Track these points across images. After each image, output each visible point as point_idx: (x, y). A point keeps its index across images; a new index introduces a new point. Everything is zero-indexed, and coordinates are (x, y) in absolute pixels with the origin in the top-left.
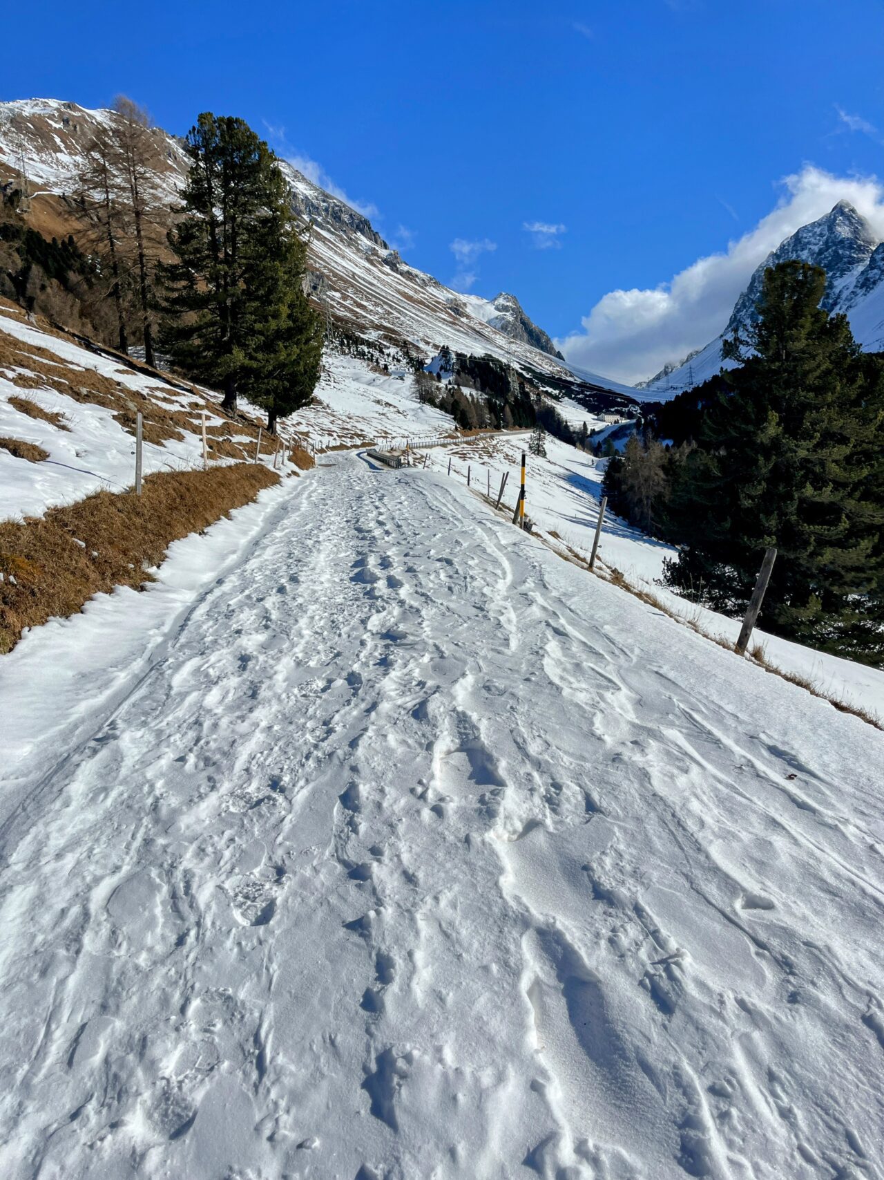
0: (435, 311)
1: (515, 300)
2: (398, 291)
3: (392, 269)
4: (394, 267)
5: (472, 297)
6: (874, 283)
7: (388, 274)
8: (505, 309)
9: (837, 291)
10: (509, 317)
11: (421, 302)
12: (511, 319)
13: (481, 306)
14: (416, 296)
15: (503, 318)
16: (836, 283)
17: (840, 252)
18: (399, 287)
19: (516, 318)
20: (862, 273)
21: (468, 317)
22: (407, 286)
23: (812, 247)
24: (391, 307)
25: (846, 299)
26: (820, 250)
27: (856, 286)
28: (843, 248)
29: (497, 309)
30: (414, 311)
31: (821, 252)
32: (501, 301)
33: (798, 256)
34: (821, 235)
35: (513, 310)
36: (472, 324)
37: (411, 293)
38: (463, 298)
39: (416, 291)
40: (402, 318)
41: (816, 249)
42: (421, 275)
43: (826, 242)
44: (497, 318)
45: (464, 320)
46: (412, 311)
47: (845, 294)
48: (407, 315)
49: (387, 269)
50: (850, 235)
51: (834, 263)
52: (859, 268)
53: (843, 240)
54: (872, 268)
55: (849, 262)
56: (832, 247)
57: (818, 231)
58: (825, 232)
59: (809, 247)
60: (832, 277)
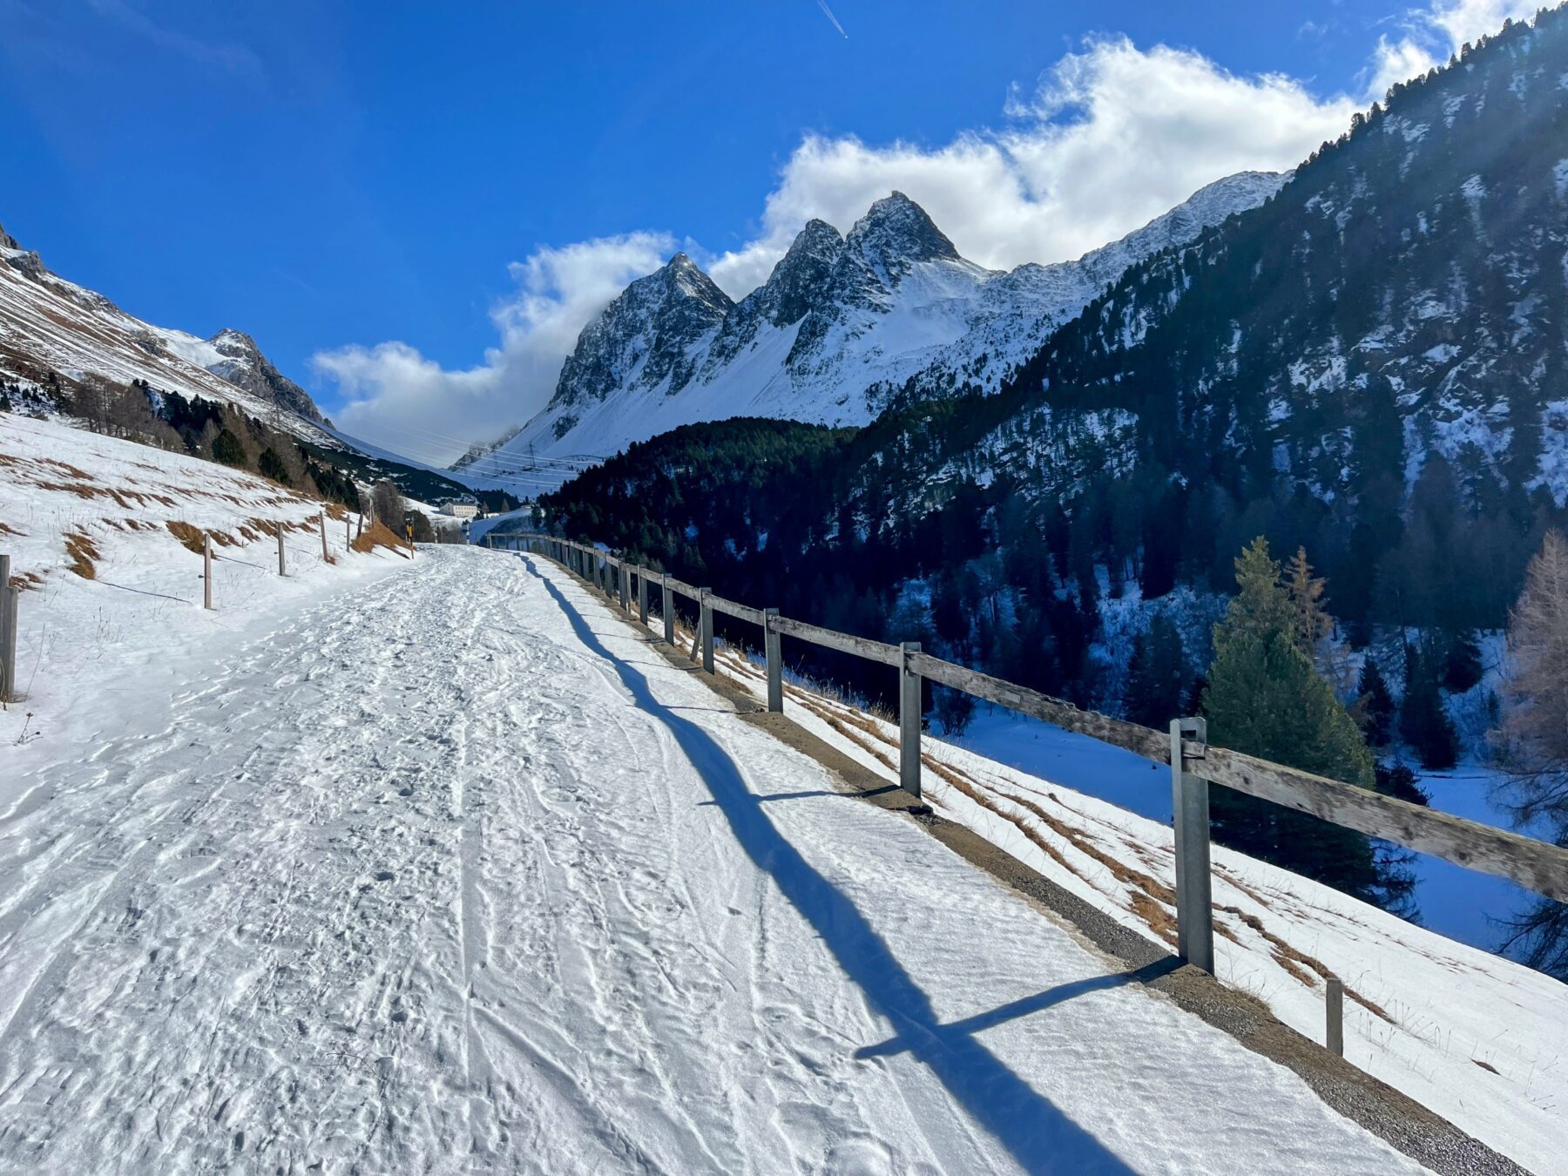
0: (112, 344)
1: (250, 342)
2: (39, 309)
3: (26, 275)
4: (30, 274)
5: (174, 332)
6: (735, 350)
7: (17, 282)
8: (235, 352)
9: (689, 358)
10: (243, 364)
11: (82, 328)
12: (246, 367)
13: (191, 346)
14: (73, 319)
15: (233, 365)
16: (686, 350)
17: (687, 313)
18: (41, 302)
19: (254, 366)
20: (716, 339)
21: (171, 357)
22: (57, 303)
23: (652, 306)
24: (24, 327)
25: (703, 370)
26: (661, 309)
27: (711, 354)
28: (689, 308)
29: (221, 351)
30: (71, 338)
31: (662, 312)
32: (226, 340)
33: (635, 315)
34: (660, 292)
35: (247, 354)
36: (179, 368)
37: (64, 313)
38: (159, 332)
39: (72, 311)
40: (47, 346)
41: (656, 308)
42: (82, 292)
43: (668, 301)
44: (221, 364)
45: (165, 361)
46: (64, 337)
47: (700, 363)
48: (56, 342)
49: (17, 274)
50: (694, 295)
51: (681, 326)
52: (711, 334)
53: (687, 300)
54: (728, 335)
55: (698, 326)
56: (675, 306)
57: (655, 286)
58: (664, 289)
59: (647, 305)
60: (680, 342)
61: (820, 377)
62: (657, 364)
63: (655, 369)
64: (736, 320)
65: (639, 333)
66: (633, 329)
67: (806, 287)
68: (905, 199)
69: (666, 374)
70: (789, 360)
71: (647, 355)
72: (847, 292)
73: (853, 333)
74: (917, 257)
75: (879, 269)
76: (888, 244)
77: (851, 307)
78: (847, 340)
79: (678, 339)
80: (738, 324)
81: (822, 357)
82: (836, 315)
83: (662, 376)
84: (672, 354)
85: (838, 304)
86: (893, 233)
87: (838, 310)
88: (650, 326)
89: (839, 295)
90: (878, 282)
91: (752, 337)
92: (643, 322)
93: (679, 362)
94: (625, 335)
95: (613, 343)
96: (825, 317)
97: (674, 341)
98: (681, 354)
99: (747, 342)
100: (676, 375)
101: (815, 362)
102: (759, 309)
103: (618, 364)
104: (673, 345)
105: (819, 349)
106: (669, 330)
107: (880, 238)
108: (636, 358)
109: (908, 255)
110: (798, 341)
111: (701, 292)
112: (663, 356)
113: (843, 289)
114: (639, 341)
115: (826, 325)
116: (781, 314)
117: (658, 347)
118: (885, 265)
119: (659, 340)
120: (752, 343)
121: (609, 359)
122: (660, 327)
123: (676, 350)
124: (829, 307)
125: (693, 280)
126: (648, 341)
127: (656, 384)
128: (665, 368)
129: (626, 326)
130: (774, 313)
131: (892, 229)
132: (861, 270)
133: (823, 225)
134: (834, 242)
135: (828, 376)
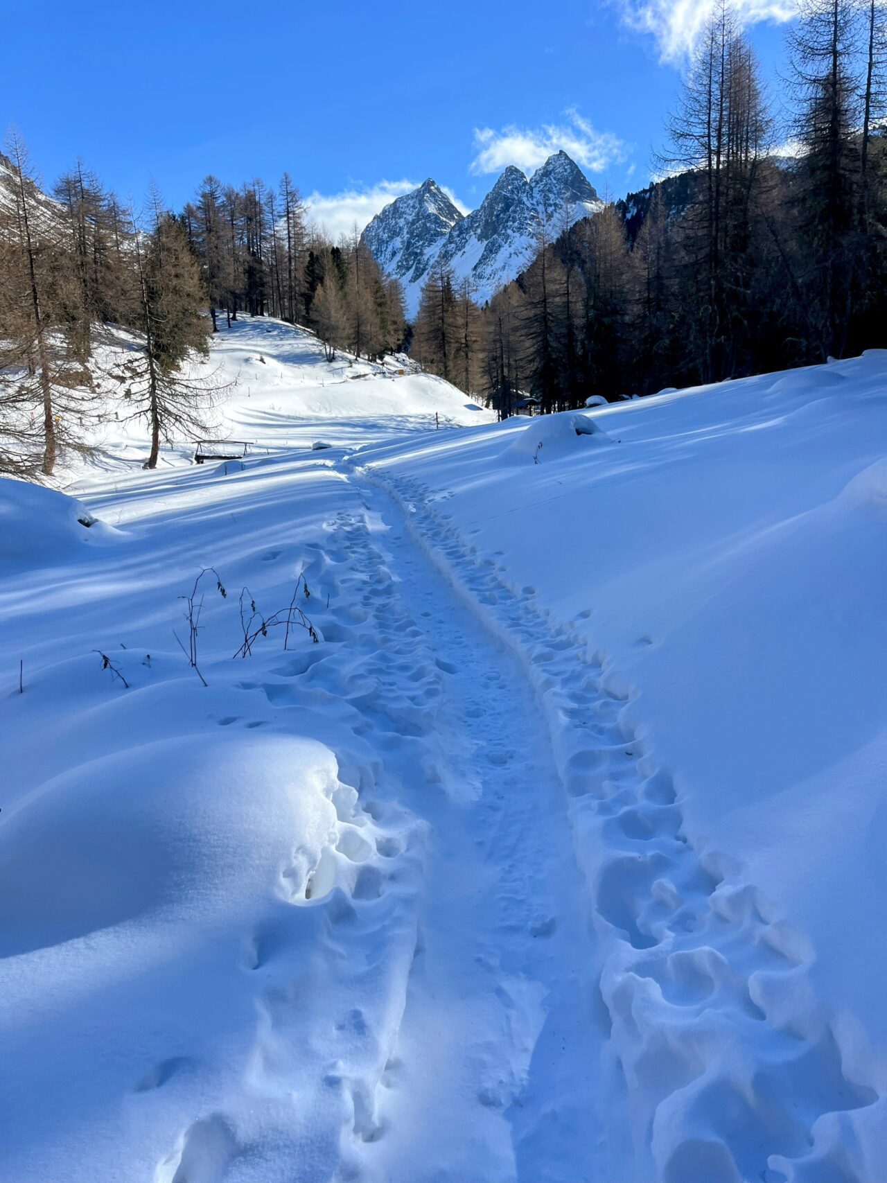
6: (452, 255)
9: (426, 258)
16: (425, 251)
17: (428, 225)
20: (444, 245)
23: (408, 217)
25: (432, 267)
26: (413, 220)
27: (439, 256)
28: (430, 221)
31: (413, 223)
33: (396, 223)
34: (414, 207)
41: (410, 218)
43: (417, 215)
47: (432, 262)
50: (435, 212)
51: (423, 234)
52: (441, 241)
53: (429, 215)
54: (451, 243)
55: (435, 235)
56: (421, 219)
57: (411, 202)
58: (417, 205)
59: (405, 216)
60: (422, 245)
61: (489, 281)
62: (406, 260)
63: (404, 263)
64: (457, 233)
65: (397, 236)
66: (395, 233)
67: (497, 216)
68: (567, 157)
69: (411, 268)
70: (475, 268)
71: (402, 251)
72: (516, 224)
73: (515, 253)
74: (568, 200)
75: (541, 208)
76: (550, 191)
77: (517, 234)
78: (510, 257)
79: (421, 243)
80: (458, 236)
81: (493, 267)
82: (507, 239)
83: (408, 269)
84: (416, 253)
85: (509, 232)
86: (555, 182)
87: (508, 236)
88: (405, 231)
89: (511, 226)
90: (538, 218)
91: (464, 247)
92: (401, 229)
93: (419, 260)
94: (389, 237)
95: (381, 242)
96: (500, 240)
97: (418, 244)
98: (422, 254)
99: (460, 250)
100: (417, 269)
101: (488, 270)
102: (472, 226)
103: (382, 258)
104: (417, 247)
105: (492, 262)
106: (416, 236)
107: (546, 185)
108: (394, 254)
109: (562, 198)
110: (483, 255)
111: (440, 209)
112: (410, 255)
113: (514, 222)
114: (398, 243)
115: (500, 246)
116: (482, 232)
117: (407, 248)
118: (545, 205)
119: (409, 243)
120: (462, 251)
121: (376, 254)
122: (411, 233)
123: (419, 251)
124: (503, 234)
125: (436, 201)
126: (403, 242)
127: (404, 274)
128: (411, 263)
129: (390, 231)
130: (479, 231)
131: (555, 179)
132: (528, 208)
133: (517, 170)
134: (521, 184)
135: (493, 281)
